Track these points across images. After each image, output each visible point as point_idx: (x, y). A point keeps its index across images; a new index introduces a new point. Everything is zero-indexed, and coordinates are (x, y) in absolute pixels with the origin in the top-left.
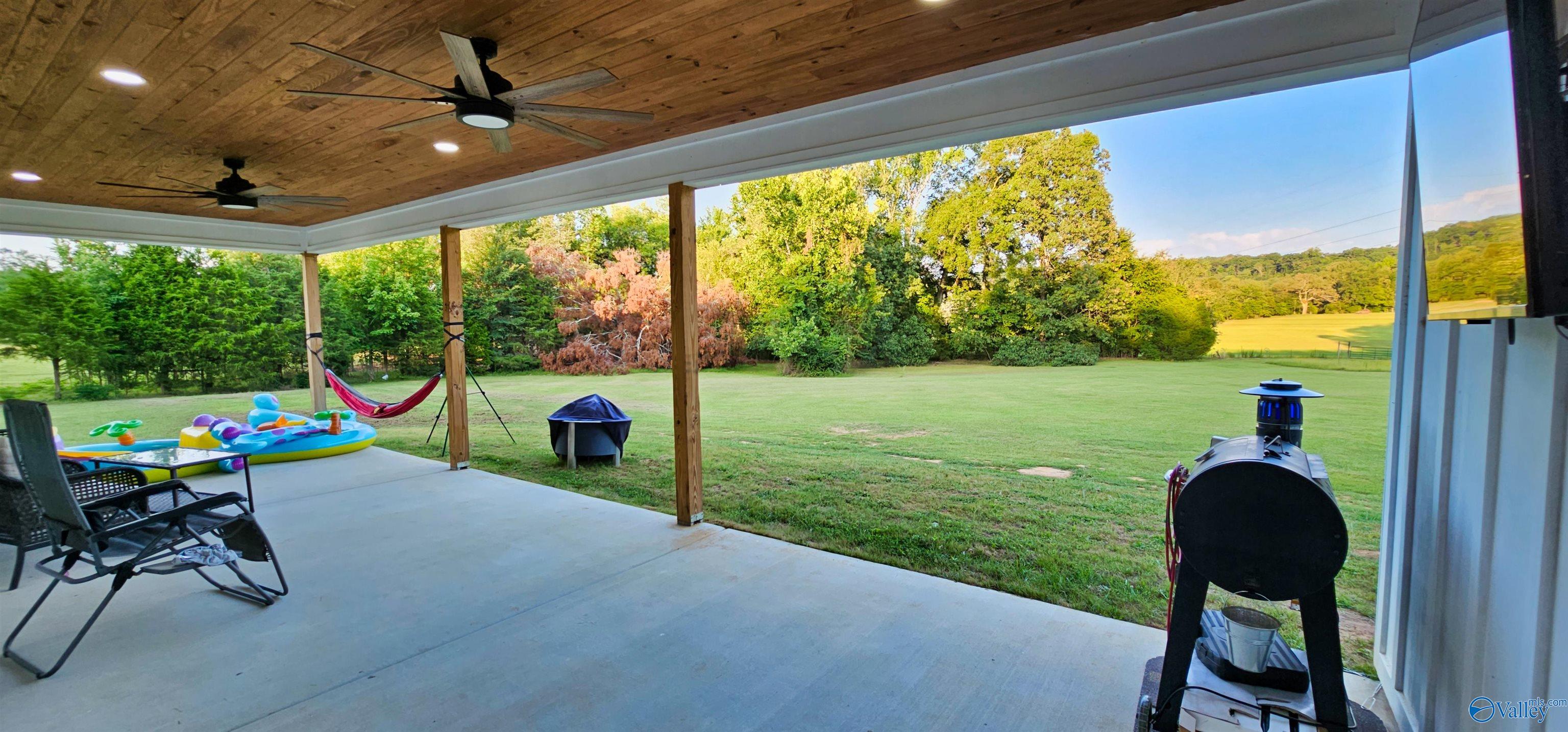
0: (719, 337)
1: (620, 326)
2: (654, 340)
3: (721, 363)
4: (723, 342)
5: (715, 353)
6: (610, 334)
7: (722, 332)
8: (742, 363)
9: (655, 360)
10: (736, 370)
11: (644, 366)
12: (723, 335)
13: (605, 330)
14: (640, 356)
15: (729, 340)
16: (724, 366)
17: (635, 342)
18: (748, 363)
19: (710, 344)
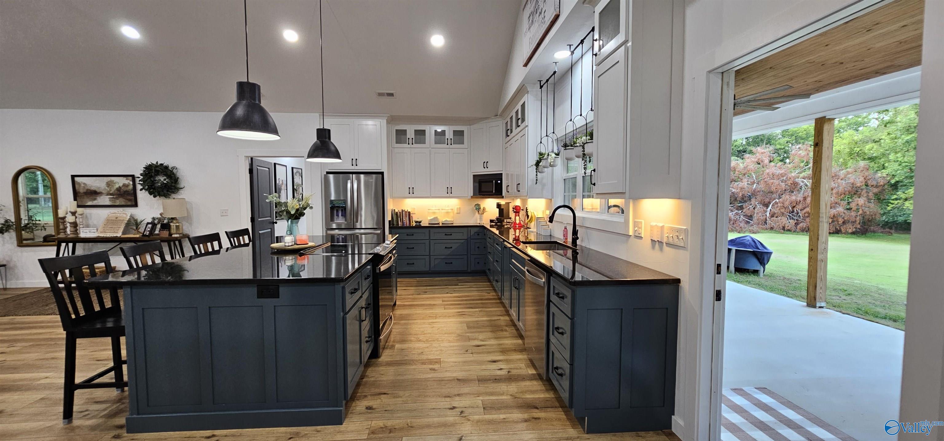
0: (850, 209)
1: (753, 200)
2: (783, 210)
3: (850, 231)
4: (853, 214)
5: (843, 222)
6: (744, 205)
7: (853, 205)
8: (874, 232)
9: (783, 225)
10: (867, 237)
11: (772, 228)
12: (854, 208)
13: (741, 202)
14: (769, 221)
15: (861, 212)
16: (853, 233)
17: (766, 212)
18: (882, 232)
19: (839, 215)
